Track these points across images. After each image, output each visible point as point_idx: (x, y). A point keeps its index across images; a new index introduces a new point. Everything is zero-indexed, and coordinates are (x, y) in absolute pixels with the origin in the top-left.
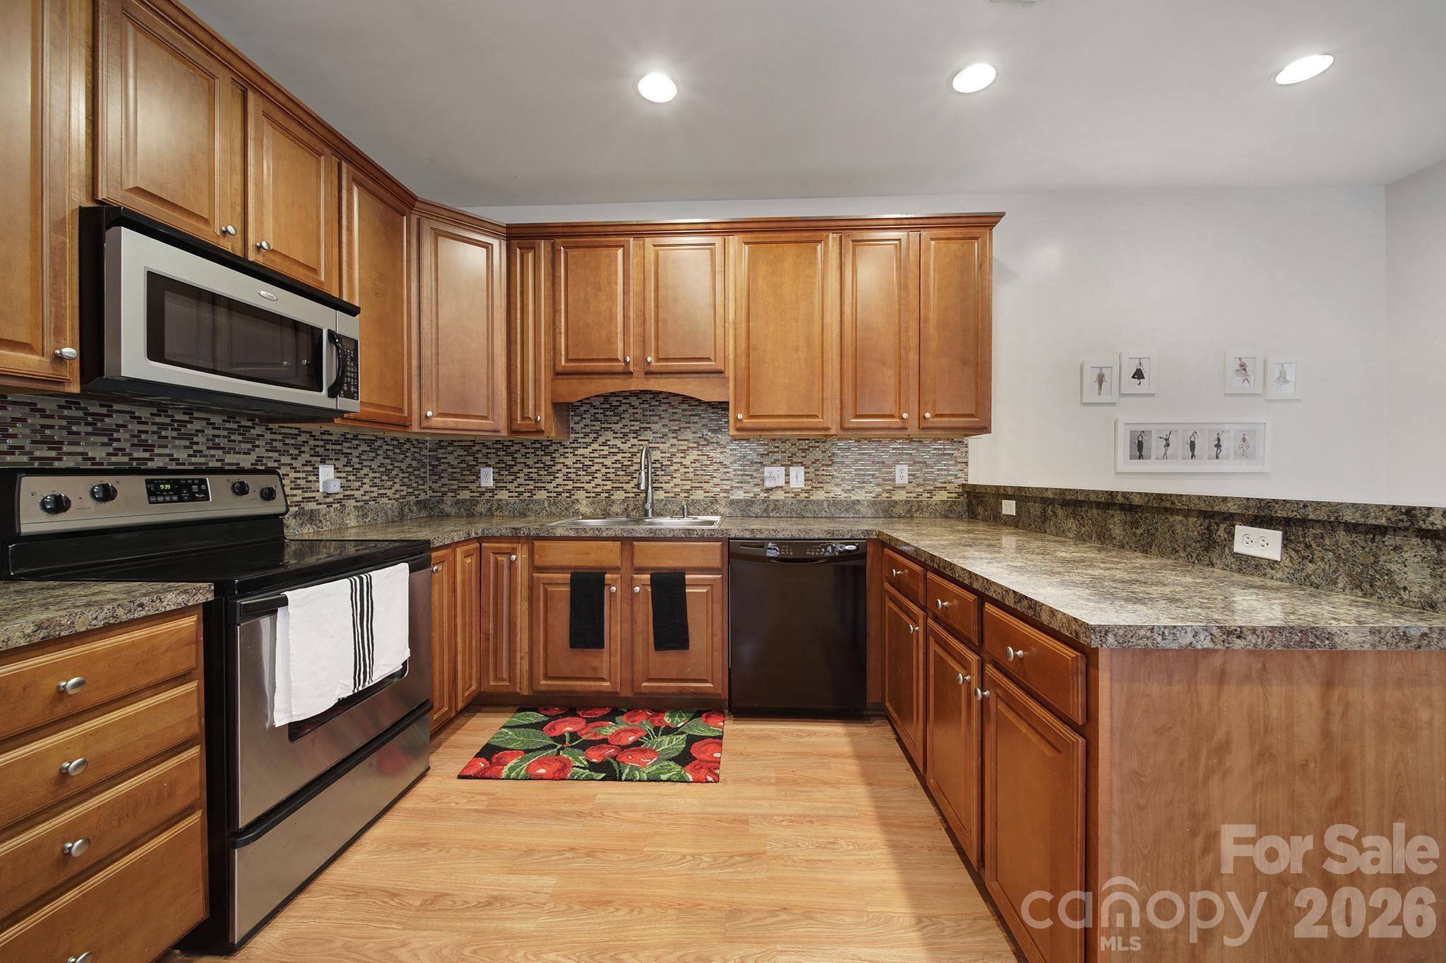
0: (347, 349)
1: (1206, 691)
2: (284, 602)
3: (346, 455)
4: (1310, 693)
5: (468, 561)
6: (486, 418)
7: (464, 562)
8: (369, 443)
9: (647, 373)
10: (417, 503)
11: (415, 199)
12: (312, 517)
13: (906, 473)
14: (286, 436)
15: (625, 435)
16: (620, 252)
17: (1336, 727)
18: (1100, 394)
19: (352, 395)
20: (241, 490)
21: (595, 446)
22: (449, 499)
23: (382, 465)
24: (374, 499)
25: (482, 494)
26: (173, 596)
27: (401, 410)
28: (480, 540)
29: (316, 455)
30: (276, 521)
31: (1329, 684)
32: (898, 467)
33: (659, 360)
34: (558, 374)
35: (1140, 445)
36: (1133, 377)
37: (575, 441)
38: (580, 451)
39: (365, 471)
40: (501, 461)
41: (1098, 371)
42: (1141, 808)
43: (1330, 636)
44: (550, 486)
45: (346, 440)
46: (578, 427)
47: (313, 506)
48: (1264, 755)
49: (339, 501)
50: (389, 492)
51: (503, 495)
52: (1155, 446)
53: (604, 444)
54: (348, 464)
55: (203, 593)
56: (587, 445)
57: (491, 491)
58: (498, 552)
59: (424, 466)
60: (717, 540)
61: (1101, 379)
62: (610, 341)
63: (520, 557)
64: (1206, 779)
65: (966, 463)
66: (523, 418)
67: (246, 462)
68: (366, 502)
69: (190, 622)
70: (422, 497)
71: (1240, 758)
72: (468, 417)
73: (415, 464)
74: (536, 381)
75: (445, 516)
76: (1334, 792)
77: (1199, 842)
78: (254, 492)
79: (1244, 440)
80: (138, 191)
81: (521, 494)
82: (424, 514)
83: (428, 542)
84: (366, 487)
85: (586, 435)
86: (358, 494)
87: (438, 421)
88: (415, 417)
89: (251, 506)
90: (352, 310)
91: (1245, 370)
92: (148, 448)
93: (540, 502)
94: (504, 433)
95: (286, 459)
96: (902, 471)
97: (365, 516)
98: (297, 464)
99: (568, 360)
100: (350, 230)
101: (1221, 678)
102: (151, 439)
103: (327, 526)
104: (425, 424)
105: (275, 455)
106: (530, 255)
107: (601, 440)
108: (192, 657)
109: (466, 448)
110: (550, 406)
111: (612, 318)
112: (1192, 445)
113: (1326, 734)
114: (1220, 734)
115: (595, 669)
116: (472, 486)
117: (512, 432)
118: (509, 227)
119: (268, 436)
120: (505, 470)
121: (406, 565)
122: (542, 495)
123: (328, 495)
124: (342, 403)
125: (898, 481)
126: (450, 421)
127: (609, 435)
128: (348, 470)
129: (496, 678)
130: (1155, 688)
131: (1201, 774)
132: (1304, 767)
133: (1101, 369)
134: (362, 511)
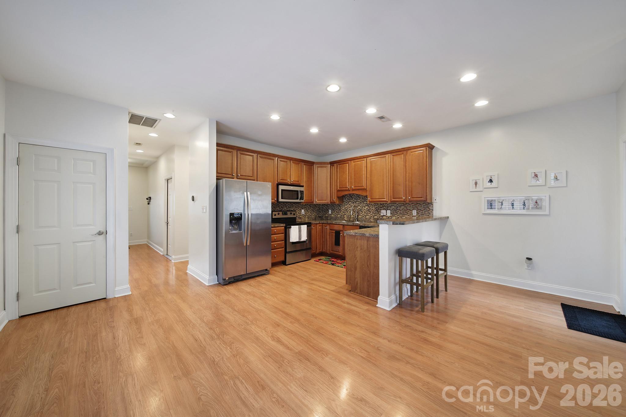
0: (302, 192)
1: (356, 240)
2: (291, 227)
3: (306, 208)
4: (366, 242)
5: (320, 227)
6: (326, 200)
7: (319, 227)
8: (310, 205)
9: (353, 190)
10: (318, 217)
11: (314, 162)
12: (300, 218)
13: (416, 212)
14: (297, 205)
15: (353, 202)
16: (347, 165)
17: (368, 246)
18: (476, 188)
19: (303, 199)
20: (291, 214)
21: (348, 205)
22: (324, 216)
23: (312, 209)
24: (310, 216)
25: (329, 215)
26: (282, 225)
27: (312, 200)
28: (323, 223)
29: (301, 208)
30: (295, 218)
31: (368, 241)
32: (413, 211)
33: (354, 187)
34: (338, 191)
35: (491, 205)
36: (488, 182)
37: (345, 204)
38: (345, 206)
39: (309, 210)
40: (332, 208)
41: (475, 181)
42: (350, 254)
43: (365, 234)
44: (340, 214)
45: (306, 205)
46: (345, 201)
47: (301, 216)
48: (361, 249)
49: (305, 216)
50: (313, 214)
51: (332, 216)
52: (497, 205)
53: (350, 205)
54: (306, 209)
55: (284, 225)
56: (347, 205)
57: (331, 214)
58: (325, 226)
59: (320, 209)
60: (358, 226)
61: (476, 184)
62: (346, 184)
63: (328, 227)
64: (356, 251)
65: (433, 210)
66: (332, 200)
67: (292, 209)
68: (309, 216)
69: (283, 228)
70: (320, 215)
71: (359, 249)
72: (323, 200)
73: (318, 209)
74: (334, 192)
75: (323, 219)
76: (368, 254)
77: (355, 258)
78: (292, 214)
79: (536, 202)
80: (281, 180)
81: (335, 215)
82: (320, 219)
83: (311, 223)
84: (309, 213)
85: (346, 203)
86: (308, 215)
87: (318, 202)
88: (314, 201)
89: (292, 216)
90: (303, 186)
91: (537, 177)
92: (282, 208)
93: (338, 217)
94: (329, 203)
95: (297, 209)
96: (414, 212)
97: (309, 218)
98: (299, 210)
99: (339, 188)
100: (303, 173)
101: (357, 239)
102: (283, 207)
103: (303, 220)
104: (316, 202)
105: (296, 208)
106: (333, 167)
107: (349, 204)
108: (283, 232)
109: (327, 205)
110: (336, 197)
111: (346, 179)
112: (513, 205)
113: (367, 247)
114: (357, 246)
115: (339, 250)
116: (328, 213)
117: (331, 203)
118: (330, 162)
119: (295, 205)
120: (333, 210)
121: (306, 225)
122: (339, 216)
123: (303, 215)
124: (302, 201)
125: (414, 215)
126: (320, 201)
127: (350, 203)
128: (306, 210)
129: (325, 250)
130: (351, 240)
131: (355, 250)
132: (365, 251)
133: (476, 180)
134: (308, 218)
